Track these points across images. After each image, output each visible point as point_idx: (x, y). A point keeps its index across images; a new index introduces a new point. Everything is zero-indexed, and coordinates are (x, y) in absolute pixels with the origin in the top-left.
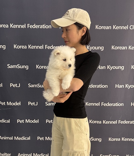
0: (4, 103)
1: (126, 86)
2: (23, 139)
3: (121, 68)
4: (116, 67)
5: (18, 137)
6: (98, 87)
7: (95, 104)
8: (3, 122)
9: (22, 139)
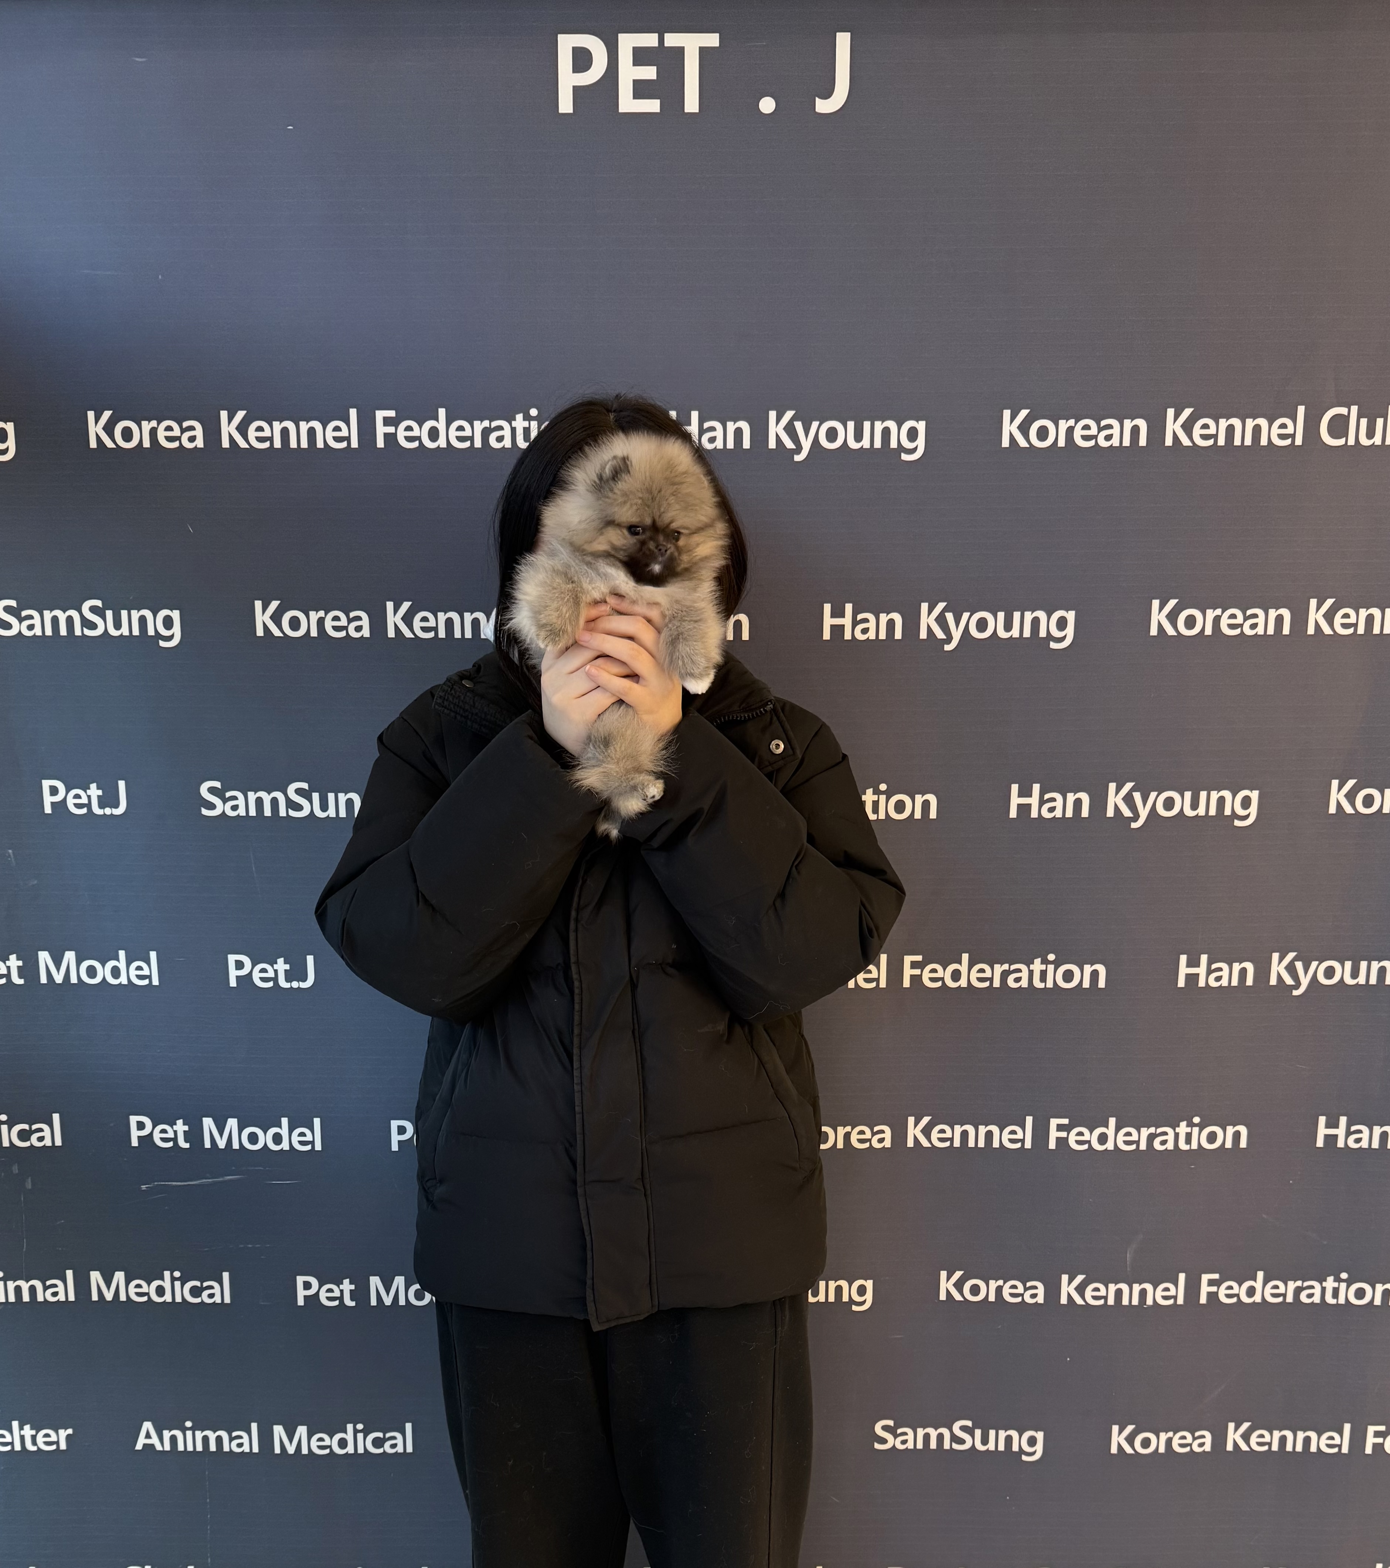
0: (181, 1127)
1: (1277, 969)
2: (350, 1449)
3: (1233, 803)
4: (1183, 803)
6: (1025, 983)
7: (990, 1135)
9: (343, 1443)
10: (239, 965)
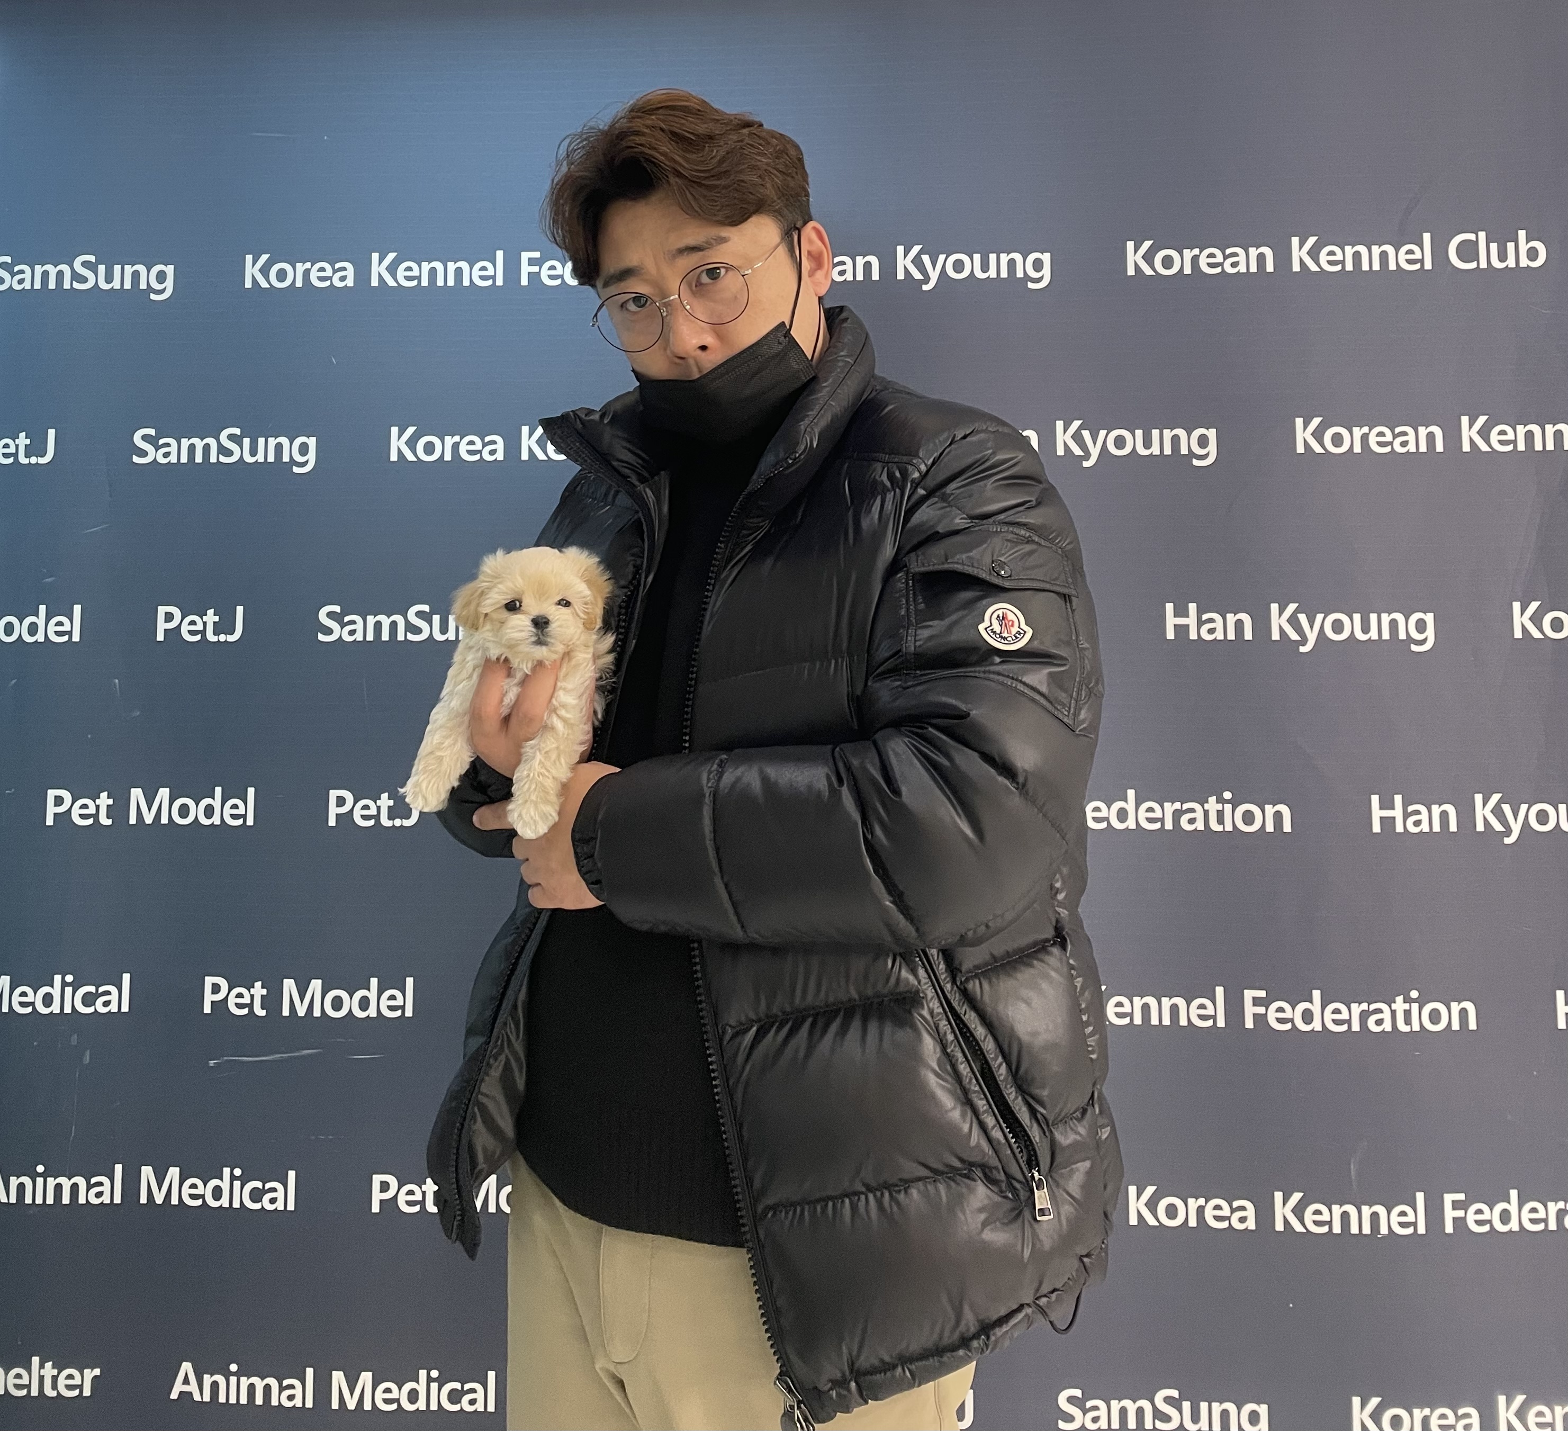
1: (1483, 812)
2: (421, 1405)
5: (366, 1377)
6: (1200, 826)
7: (1174, 1009)
8: (225, 1202)
9: (413, 1396)
10: (341, 801)
